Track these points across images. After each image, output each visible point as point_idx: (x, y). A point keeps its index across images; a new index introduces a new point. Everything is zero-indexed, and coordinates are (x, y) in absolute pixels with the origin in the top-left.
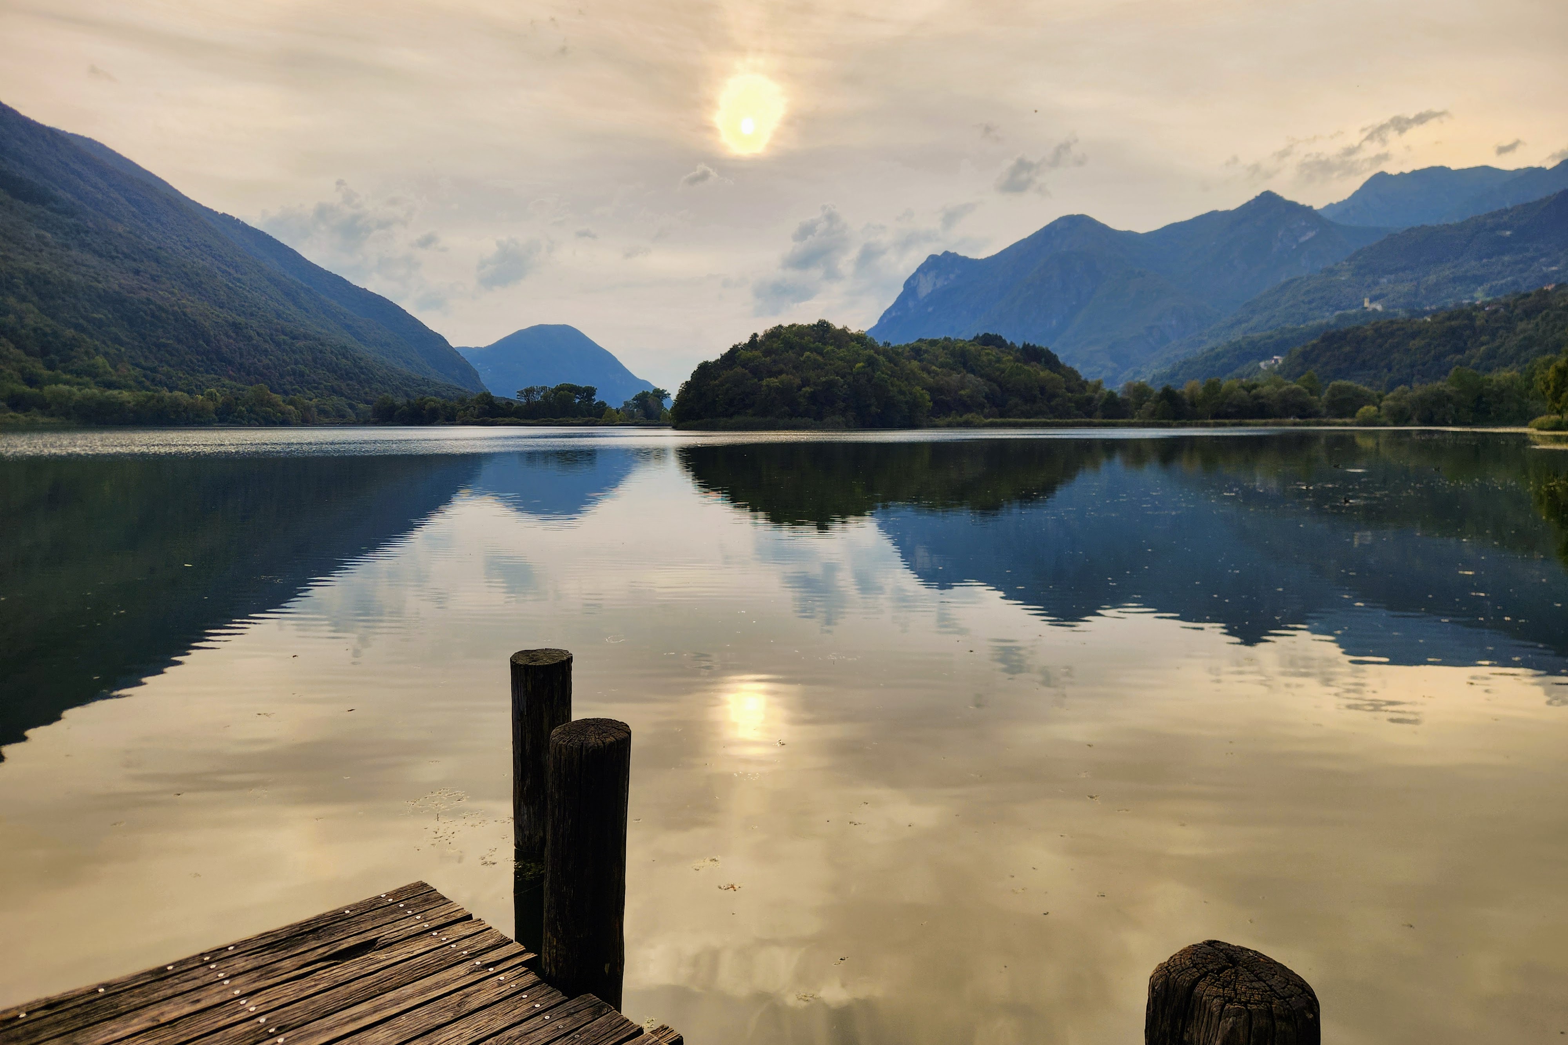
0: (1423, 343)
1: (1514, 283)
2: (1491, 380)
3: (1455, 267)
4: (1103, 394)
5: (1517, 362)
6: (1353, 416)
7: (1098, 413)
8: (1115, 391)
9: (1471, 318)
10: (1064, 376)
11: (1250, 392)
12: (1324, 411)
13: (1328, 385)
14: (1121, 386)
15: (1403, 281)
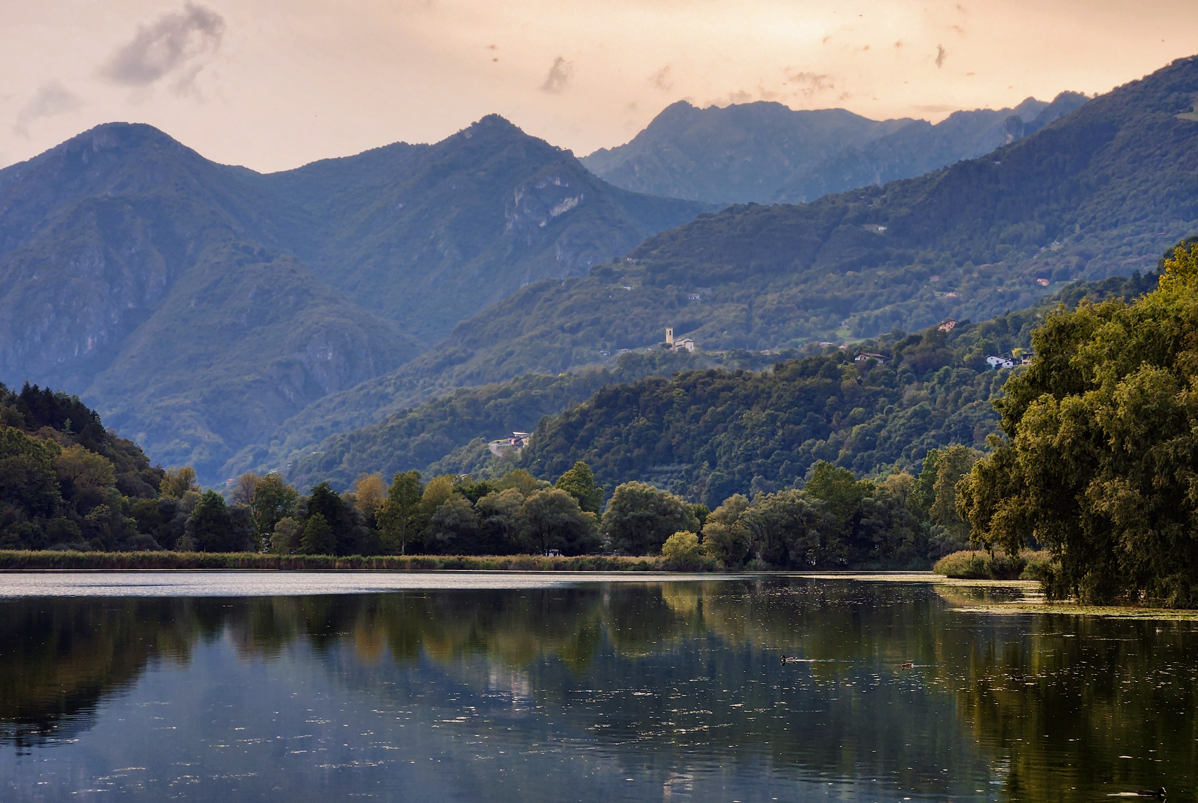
0: (763, 416)
1: (896, 316)
2: (871, 487)
3: (805, 281)
4: (195, 498)
5: (908, 456)
6: (657, 551)
7: (186, 538)
8: (219, 492)
9: (835, 374)
10: (113, 459)
11: (475, 502)
12: (607, 541)
13: (611, 489)
14: (229, 482)
15: (725, 301)
